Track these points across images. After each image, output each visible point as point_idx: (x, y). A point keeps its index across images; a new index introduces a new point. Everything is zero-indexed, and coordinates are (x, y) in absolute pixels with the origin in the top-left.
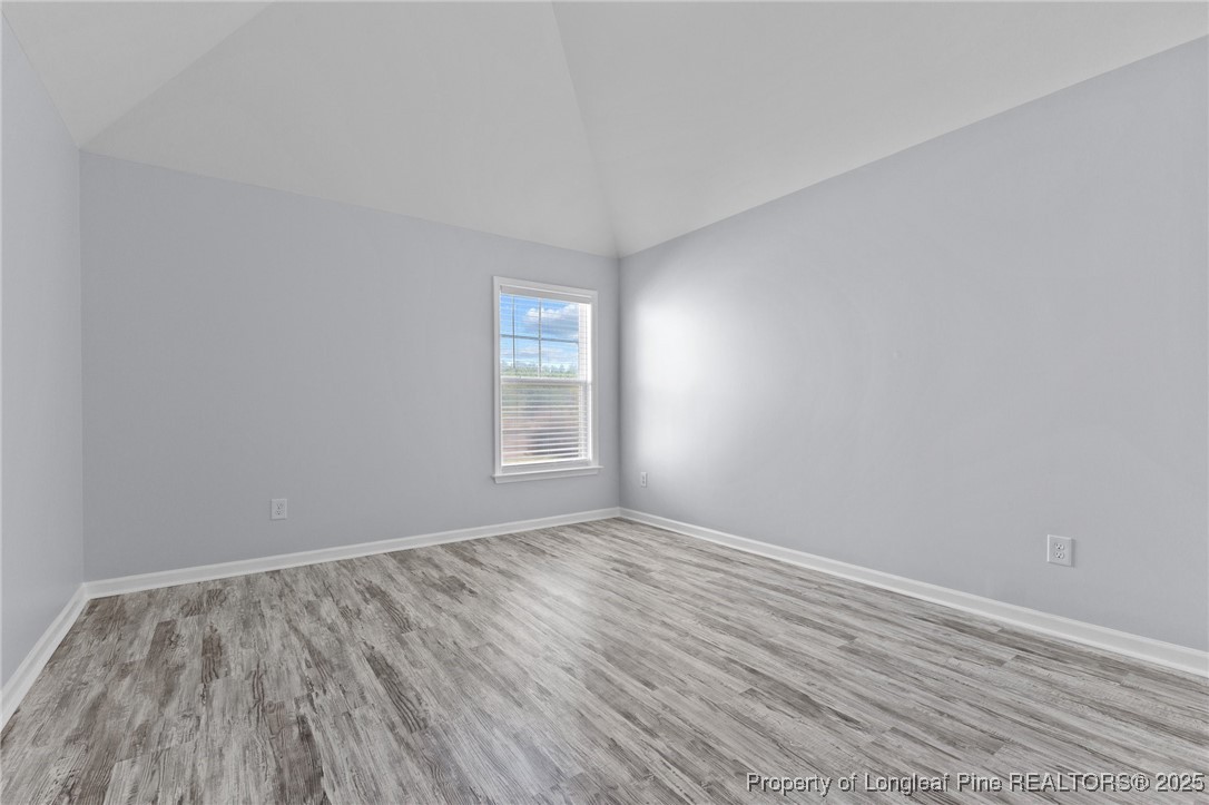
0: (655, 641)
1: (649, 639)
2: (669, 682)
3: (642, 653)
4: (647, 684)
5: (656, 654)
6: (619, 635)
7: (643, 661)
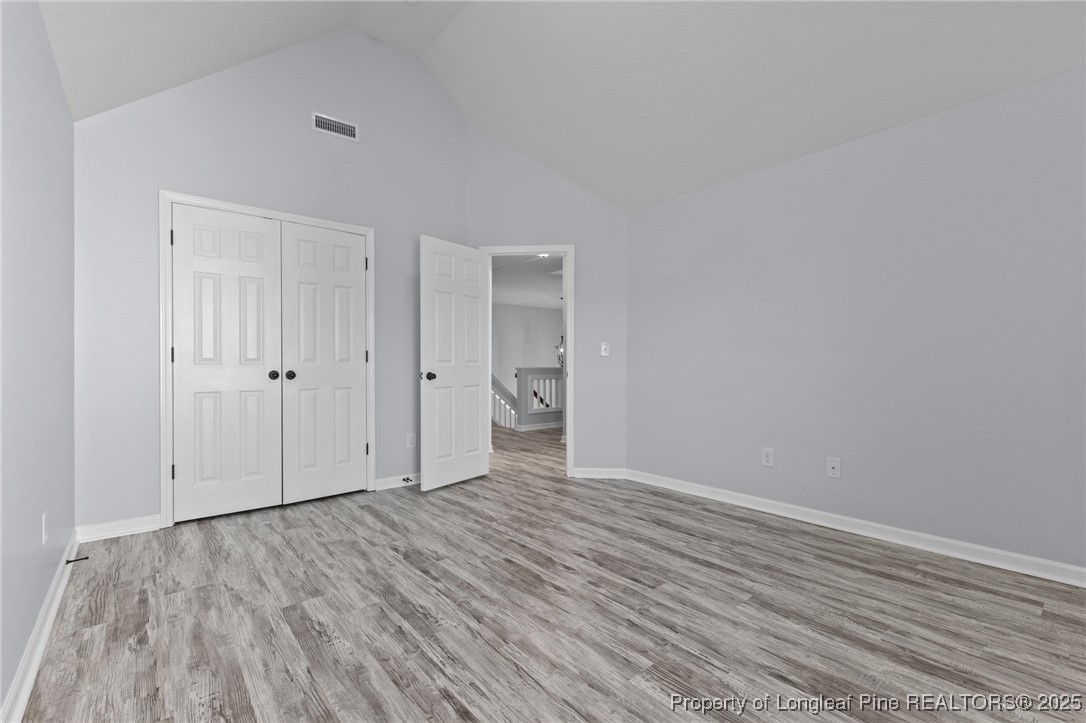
0: (495, 595)
1: (501, 598)
2: (493, 563)
3: (510, 583)
4: (509, 561)
5: (497, 583)
6: (532, 601)
7: (510, 576)
